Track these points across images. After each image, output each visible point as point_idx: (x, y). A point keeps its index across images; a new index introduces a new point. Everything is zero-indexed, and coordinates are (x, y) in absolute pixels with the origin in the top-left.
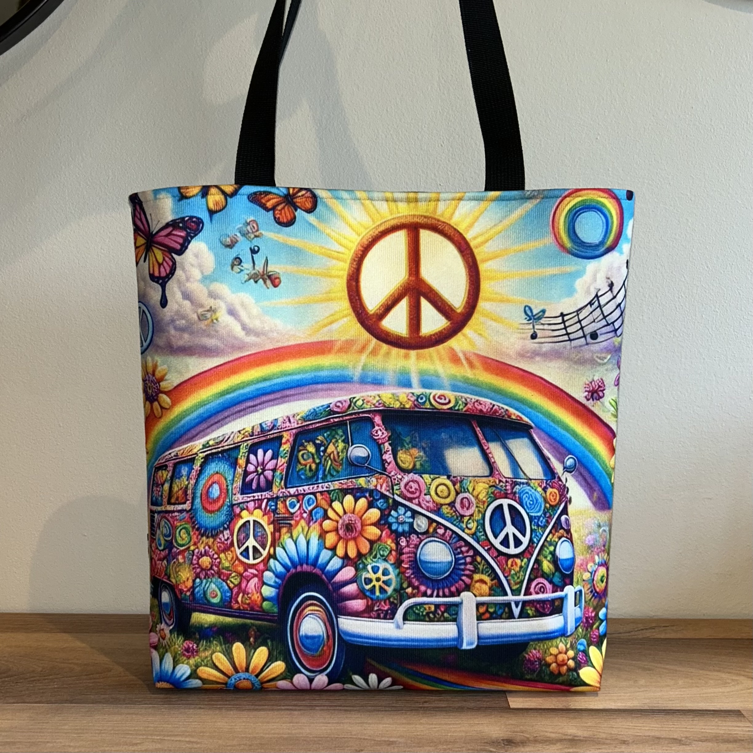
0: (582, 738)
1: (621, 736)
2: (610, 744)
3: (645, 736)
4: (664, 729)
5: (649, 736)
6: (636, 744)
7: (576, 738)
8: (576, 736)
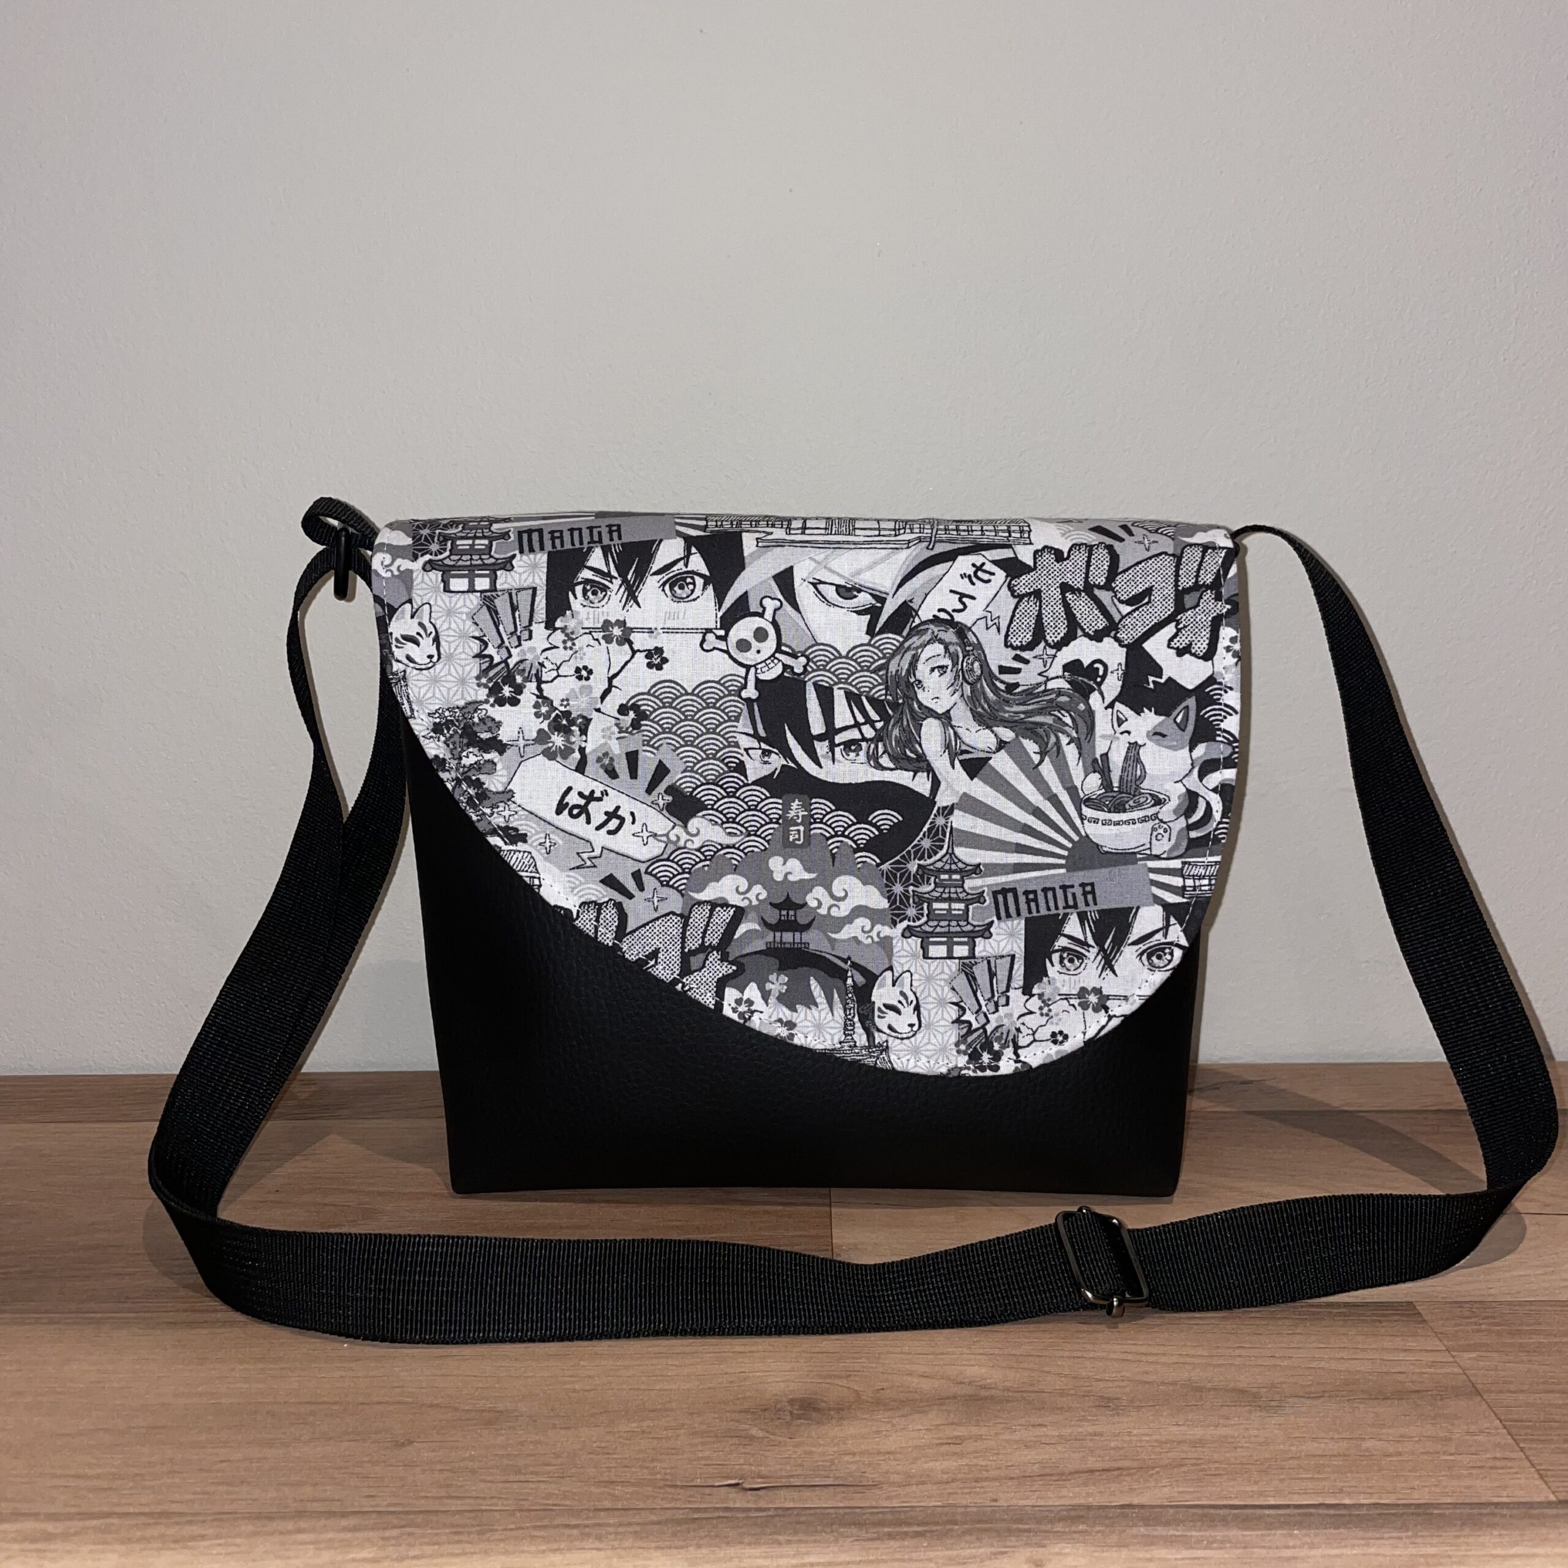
0: (999, 1393)
1: (1102, 1385)
2: (1070, 1409)
3: (1163, 1383)
4: (1215, 1361)
5: (1174, 1383)
6: (1139, 1408)
7: (984, 1393)
8: (984, 1387)
